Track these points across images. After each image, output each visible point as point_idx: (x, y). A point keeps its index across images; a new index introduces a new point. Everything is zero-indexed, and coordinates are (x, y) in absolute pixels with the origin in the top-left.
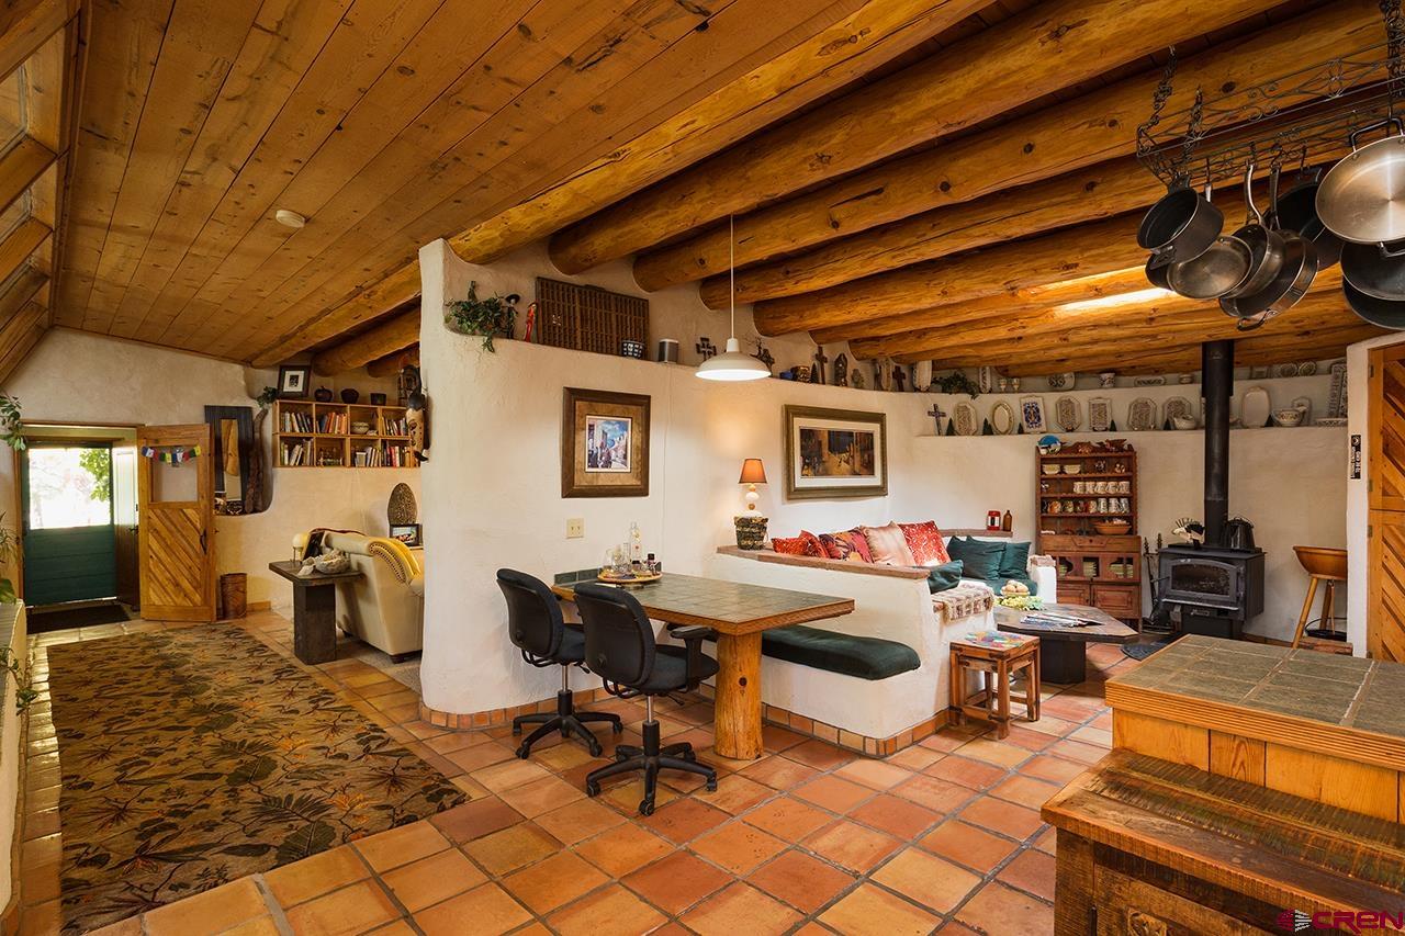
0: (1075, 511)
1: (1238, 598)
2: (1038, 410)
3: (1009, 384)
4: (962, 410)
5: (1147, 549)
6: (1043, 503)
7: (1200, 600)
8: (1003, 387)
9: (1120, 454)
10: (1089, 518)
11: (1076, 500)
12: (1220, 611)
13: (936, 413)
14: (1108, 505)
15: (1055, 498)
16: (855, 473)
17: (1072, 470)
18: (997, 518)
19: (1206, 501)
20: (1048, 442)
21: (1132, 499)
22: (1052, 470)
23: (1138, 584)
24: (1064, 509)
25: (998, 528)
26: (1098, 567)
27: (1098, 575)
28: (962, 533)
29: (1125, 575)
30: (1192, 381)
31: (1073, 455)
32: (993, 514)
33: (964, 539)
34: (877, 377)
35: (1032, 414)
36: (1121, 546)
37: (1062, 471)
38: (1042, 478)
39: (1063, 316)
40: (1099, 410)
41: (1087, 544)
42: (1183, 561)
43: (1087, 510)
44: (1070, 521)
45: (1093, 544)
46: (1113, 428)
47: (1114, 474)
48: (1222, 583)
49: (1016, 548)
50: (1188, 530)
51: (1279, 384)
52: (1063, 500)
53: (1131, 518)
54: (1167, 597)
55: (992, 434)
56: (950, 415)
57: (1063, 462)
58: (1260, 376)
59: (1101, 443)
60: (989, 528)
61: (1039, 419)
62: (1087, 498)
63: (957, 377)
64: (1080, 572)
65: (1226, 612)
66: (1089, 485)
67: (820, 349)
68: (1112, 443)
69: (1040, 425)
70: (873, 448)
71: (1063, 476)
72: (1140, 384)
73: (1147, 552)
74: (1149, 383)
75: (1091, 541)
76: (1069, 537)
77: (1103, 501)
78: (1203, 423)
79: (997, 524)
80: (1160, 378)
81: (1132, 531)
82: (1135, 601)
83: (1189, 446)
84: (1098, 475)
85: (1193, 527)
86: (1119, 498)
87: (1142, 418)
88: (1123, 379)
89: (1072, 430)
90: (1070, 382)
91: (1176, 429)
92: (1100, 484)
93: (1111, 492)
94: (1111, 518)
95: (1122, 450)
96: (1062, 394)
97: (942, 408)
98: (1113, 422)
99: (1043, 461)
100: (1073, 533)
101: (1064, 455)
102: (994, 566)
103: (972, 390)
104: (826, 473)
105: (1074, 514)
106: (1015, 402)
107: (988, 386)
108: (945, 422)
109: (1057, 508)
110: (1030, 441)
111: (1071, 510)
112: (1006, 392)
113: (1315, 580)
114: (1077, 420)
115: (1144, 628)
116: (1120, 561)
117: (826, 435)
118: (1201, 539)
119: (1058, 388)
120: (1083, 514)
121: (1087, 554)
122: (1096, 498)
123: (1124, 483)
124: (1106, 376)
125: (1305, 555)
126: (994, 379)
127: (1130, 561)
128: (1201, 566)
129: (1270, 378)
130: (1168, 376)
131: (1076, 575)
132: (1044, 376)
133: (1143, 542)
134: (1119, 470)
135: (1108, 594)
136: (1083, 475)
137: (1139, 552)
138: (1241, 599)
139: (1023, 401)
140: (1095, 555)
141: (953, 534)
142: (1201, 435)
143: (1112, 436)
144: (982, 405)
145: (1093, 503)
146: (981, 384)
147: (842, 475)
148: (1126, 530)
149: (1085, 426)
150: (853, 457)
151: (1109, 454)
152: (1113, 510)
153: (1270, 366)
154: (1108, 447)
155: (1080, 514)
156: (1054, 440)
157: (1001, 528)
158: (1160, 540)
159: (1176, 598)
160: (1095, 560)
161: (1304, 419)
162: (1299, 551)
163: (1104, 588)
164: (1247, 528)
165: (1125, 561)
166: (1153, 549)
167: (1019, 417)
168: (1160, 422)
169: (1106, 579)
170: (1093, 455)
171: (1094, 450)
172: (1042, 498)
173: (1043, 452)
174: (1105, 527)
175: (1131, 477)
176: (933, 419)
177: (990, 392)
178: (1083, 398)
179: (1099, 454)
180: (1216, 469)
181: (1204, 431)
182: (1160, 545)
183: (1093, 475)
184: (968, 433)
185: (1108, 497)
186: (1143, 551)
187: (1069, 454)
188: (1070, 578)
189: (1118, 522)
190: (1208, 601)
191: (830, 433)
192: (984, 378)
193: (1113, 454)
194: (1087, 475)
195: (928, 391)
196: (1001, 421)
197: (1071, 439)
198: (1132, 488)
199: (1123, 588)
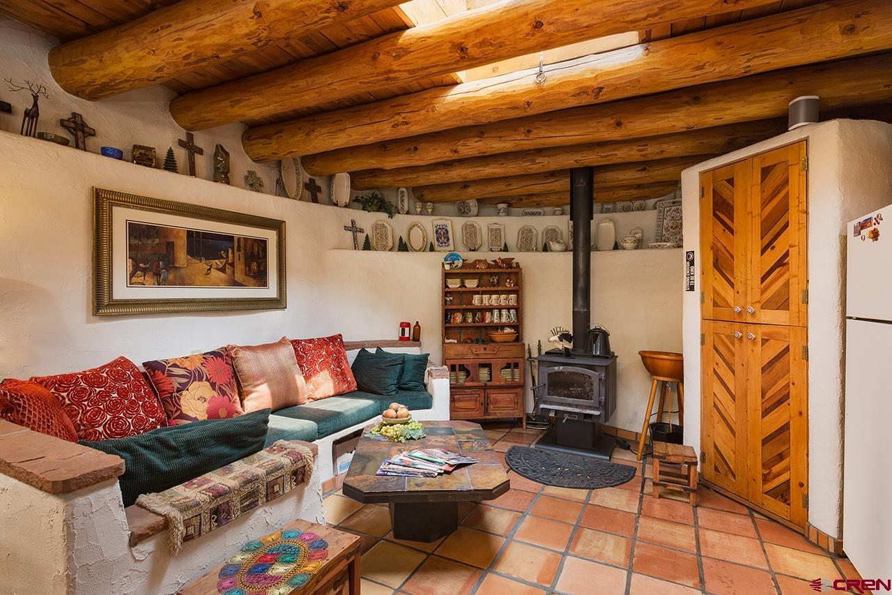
0: (474, 322)
1: (600, 402)
2: (447, 231)
3: (423, 208)
4: (380, 228)
5: (530, 353)
6: (447, 314)
7: (570, 405)
8: (419, 210)
9: (509, 270)
10: (486, 327)
11: (474, 311)
12: (586, 416)
13: (353, 228)
14: (500, 315)
15: (458, 310)
16: (235, 283)
17: (471, 284)
18: (407, 330)
19: (573, 312)
20: (452, 258)
21: (519, 309)
22: (454, 284)
23: (522, 386)
24: (464, 320)
25: (408, 339)
26: (491, 372)
27: (490, 380)
28: (372, 344)
29: (513, 378)
30: (563, 214)
31: (472, 271)
32: (404, 325)
33: (373, 351)
34: (279, 182)
35: (442, 235)
36: (508, 353)
37: (463, 285)
38: (446, 292)
39: (443, 111)
40: (496, 233)
41: (482, 352)
42: (556, 368)
43: (483, 320)
44: (469, 331)
45: (487, 352)
46: (506, 249)
47: (504, 288)
48: (588, 389)
49: (415, 360)
50: (561, 339)
51: (620, 217)
52: (464, 312)
53: (518, 327)
54: (545, 402)
55: (407, 251)
56: (368, 230)
57: (463, 276)
58: (608, 211)
59: (495, 261)
60: (401, 339)
61: (448, 240)
62: (483, 310)
63: (375, 197)
64: (476, 379)
65: (591, 416)
66: (486, 297)
67: (190, 137)
68: (503, 261)
69: (449, 245)
70: (265, 257)
71: (464, 289)
72: (526, 214)
73: (530, 357)
74: (533, 214)
75: (485, 349)
76: (467, 346)
77: (496, 312)
78: (571, 247)
79: (407, 335)
80: (540, 210)
81: (518, 338)
82: (520, 401)
83: (560, 264)
84: (492, 289)
85: (564, 337)
86: (509, 309)
87: (527, 242)
88: (514, 210)
89: (474, 250)
90: (474, 210)
91: (552, 251)
92: (494, 297)
93: (503, 304)
94: (503, 327)
95: (511, 267)
96: (468, 219)
97: (359, 224)
98: (505, 245)
99: (447, 275)
100: (472, 342)
101: (464, 271)
102: (391, 380)
103: (390, 210)
104: (182, 282)
105: (472, 324)
106: (429, 223)
107: (406, 208)
108: (361, 238)
109: (459, 318)
110: (438, 257)
111: (470, 320)
112: (421, 214)
113: (655, 381)
114: (479, 242)
115: (527, 424)
116: (508, 366)
117: (185, 236)
118: (570, 346)
119: (466, 215)
120: (480, 324)
121: (481, 361)
122: (491, 309)
123: (513, 296)
124: (501, 206)
125: (649, 361)
126: (411, 202)
127: (516, 366)
128: (571, 373)
129: (615, 212)
130: (547, 209)
131: (473, 381)
132: (454, 202)
133: (527, 348)
134: (509, 285)
135: (500, 397)
136: (480, 289)
137: (523, 357)
138: (602, 404)
139: (436, 223)
140: (488, 361)
141: (362, 347)
142: (570, 255)
143: (504, 255)
144: (400, 224)
145: (488, 314)
146: (400, 206)
147: (214, 284)
148: (513, 337)
149: (485, 247)
150: (232, 265)
151: (500, 270)
152: (504, 320)
153: (614, 203)
154: (500, 264)
155: (477, 324)
156: (458, 257)
157: (411, 338)
158: (539, 346)
159: (551, 403)
160: (488, 366)
161: (639, 244)
162: (645, 356)
163: (495, 391)
164: (605, 335)
165: (512, 366)
166: (535, 354)
167: (432, 237)
168: (540, 247)
169: (497, 384)
170: (488, 270)
171: (489, 266)
172: (446, 310)
173: (447, 267)
174: (497, 336)
175: (518, 291)
176: (350, 234)
177: (407, 213)
178: (483, 223)
179: (492, 270)
180: (581, 284)
181: (572, 253)
182: (540, 349)
183: (488, 289)
184: (384, 248)
185: (500, 309)
186: (527, 356)
187: (468, 271)
188: (468, 384)
189: (508, 330)
190: (577, 406)
191: (190, 234)
192: (402, 201)
193: (504, 270)
194: (484, 289)
195: (346, 206)
196: (416, 239)
197: (472, 257)
198: (519, 300)
199: (511, 391)
